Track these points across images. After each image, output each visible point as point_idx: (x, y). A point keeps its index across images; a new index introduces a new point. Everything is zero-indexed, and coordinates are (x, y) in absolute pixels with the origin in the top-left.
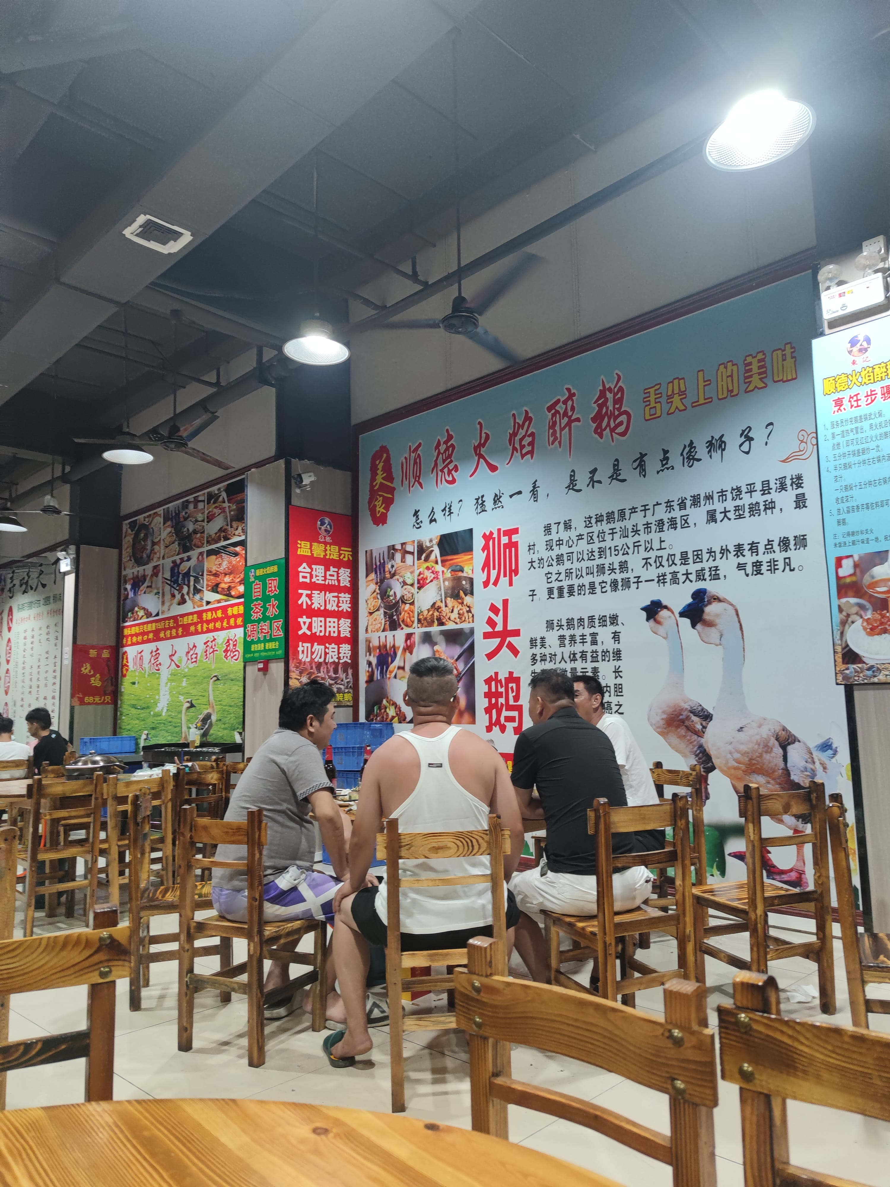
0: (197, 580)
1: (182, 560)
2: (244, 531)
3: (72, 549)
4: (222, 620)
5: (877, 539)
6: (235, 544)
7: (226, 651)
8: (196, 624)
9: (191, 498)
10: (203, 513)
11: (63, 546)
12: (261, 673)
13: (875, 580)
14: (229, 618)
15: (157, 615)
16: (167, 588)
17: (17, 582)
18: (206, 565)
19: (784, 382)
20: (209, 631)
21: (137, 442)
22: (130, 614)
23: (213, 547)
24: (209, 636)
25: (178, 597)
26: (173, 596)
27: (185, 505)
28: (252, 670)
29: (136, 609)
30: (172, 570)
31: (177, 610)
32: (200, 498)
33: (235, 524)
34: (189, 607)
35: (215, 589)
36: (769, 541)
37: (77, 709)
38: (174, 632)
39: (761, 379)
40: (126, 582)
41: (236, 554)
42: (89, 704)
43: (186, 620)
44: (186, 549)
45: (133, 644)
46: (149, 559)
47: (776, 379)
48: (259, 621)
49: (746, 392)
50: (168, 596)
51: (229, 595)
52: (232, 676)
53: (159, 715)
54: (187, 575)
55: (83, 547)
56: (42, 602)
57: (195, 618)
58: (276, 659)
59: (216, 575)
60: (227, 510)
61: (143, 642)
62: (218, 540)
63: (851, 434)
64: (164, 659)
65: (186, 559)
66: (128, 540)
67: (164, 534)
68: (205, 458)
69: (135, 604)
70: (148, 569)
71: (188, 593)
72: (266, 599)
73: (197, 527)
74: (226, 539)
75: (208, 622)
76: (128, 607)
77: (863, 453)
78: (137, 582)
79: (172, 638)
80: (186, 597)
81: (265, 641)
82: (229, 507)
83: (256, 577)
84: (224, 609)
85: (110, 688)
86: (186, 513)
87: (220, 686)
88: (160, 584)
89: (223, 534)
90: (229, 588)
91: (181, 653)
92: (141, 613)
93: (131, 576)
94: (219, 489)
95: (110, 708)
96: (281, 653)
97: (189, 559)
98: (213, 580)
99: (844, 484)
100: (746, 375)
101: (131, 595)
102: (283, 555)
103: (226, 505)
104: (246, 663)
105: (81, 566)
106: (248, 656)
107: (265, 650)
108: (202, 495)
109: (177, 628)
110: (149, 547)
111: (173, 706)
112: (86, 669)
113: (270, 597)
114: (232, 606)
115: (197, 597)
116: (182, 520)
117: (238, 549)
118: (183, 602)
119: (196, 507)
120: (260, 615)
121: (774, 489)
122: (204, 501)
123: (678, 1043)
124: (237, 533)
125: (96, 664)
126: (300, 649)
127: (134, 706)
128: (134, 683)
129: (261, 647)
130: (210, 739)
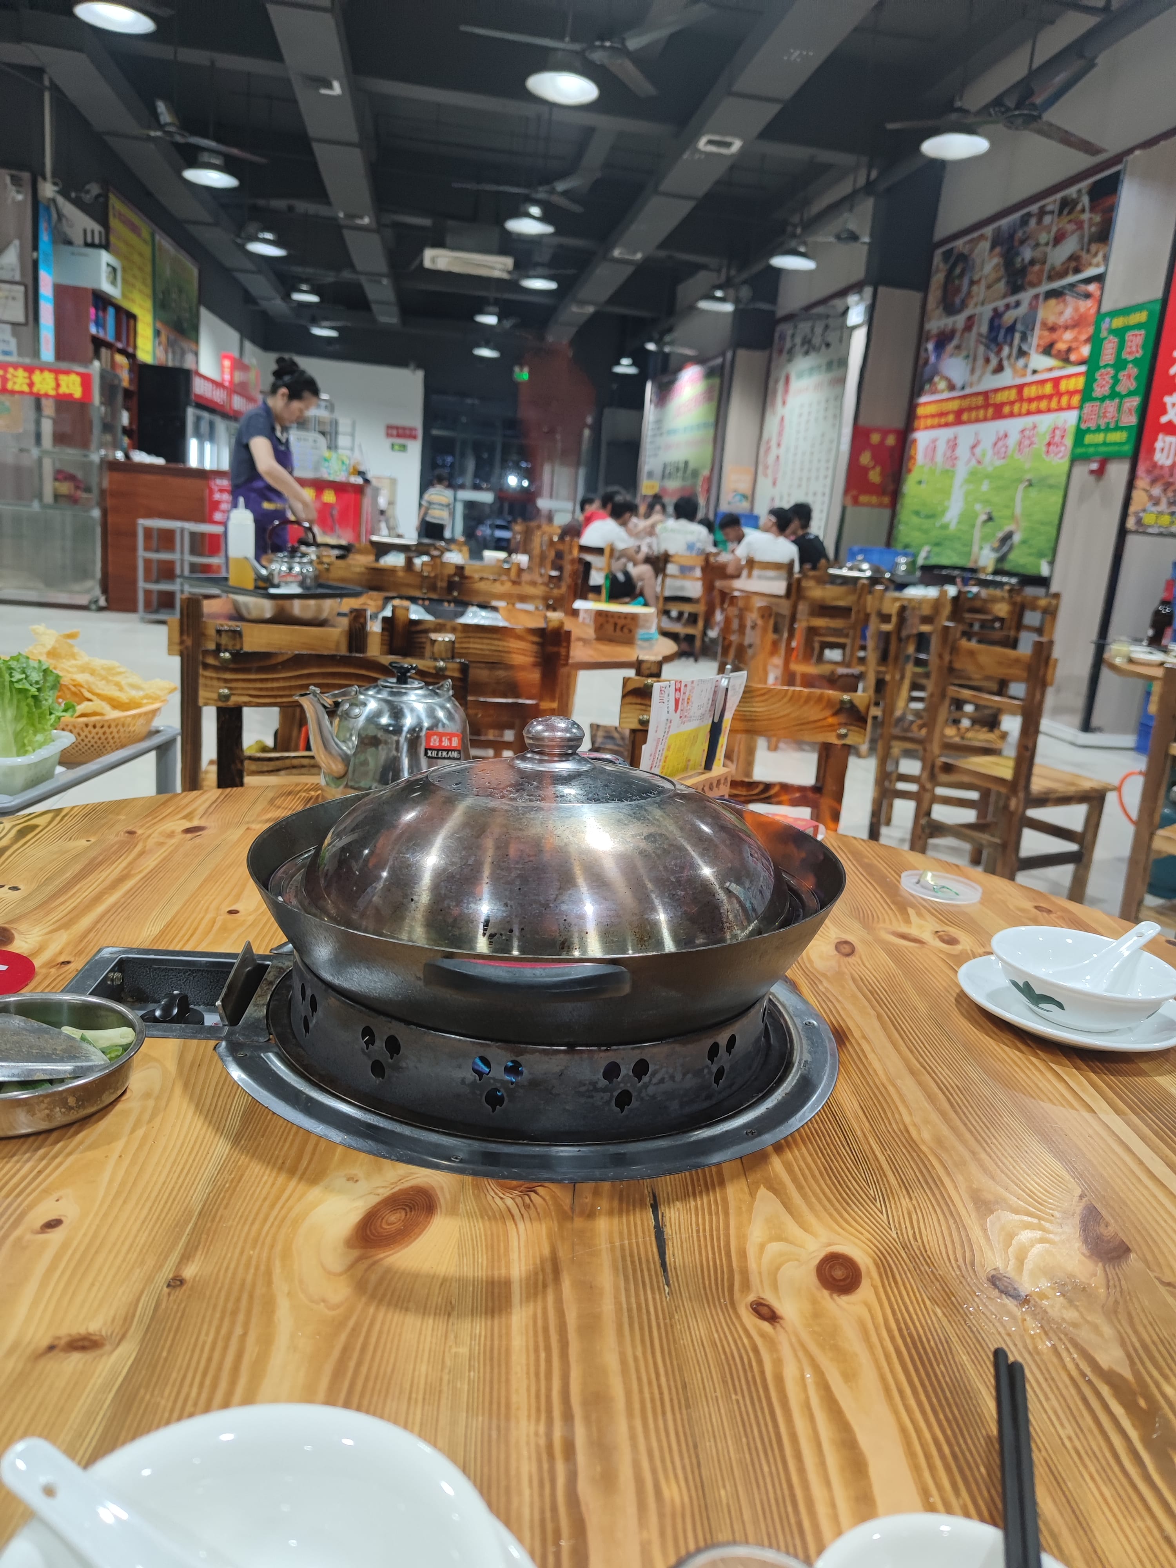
0: (1024, 338)
1: (1008, 307)
2: (1106, 258)
3: (868, 291)
4: (1050, 397)
6: (1088, 281)
7: (1049, 444)
8: (1012, 403)
9: (1034, 208)
10: (1049, 232)
11: (856, 287)
12: (1092, 478)
14: (1060, 395)
15: (963, 388)
16: (981, 349)
17: (798, 340)
18: (1041, 314)
20: (1029, 413)
21: (970, 120)
22: (927, 387)
23: (1056, 285)
24: (1028, 421)
25: (994, 362)
26: (987, 360)
27: (1025, 221)
28: (1081, 472)
29: (936, 379)
30: (992, 321)
31: (990, 382)
32: (1049, 208)
33: (1094, 247)
34: (1007, 378)
35: (1048, 350)
37: (850, 510)
38: (981, 413)
40: (927, 340)
41: (1088, 296)
42: (864, 505)
43: (1000, 397)
44: (1015, 288)
45: (927, 428)
46: (964, 305)
48: (1103, 399)
50: (980, 361)
51: (1066, 361)
52: (1052, 481)
53: (945, 527)
54: (1011, 329)
55: (882, 290)
56: (824, 368)
57: (1013, 394)
58: (1118, 457)
59: (1053, 329)
60: (1086, 226)
61: (940, 426)
62: (1063, 274)
64: (963, 451)
65: (1013, 304)
66: (938, 279)
67: (988, 268)
68: (1067, 139)
69: (936, 372)
70: (960, 320)
71: (1009, 356)
72: (1119, 364)
73: (1038, 254)
74: (1077, 271)
75: (1030, 400)
76: (926, 375)
78: (943, 340)
79: (977, 420)
80: (1005, 363)
81: (1107, 429)
82: (1091, 219)
83: (1112, 331)
84: (1056, 381)
85: (891, 487)
86: (1025, 232)
87: (1033, 493)
88: (972, 343)
89: (1073, 264)
90: (1069, 350)
91: (986, 444)
92: (942, 385)
93: (935, 331)
94: (1079, 191)
95: (887, 513)
96: (1128, 449)
97: (1018, 304)
98: (1048, 337)
101: (932, 359)
102: (1159, 294)
103: (1086, 216)
104: (1074, 460)
105: (876, 315)
106: (1080, 450)
107: (1105, 444)
108: (1052, 203)
109: (986, 406)
110: (965, 288)
111: (967, 518)
112: (865, 459)
113: (1126, 362)
114: (1069, 377)
115: (1021, 362)
116: (1016, 244)
117: (1092, 288)
118: (999, 369)
119: (1040, 221)
120: (1106, 390)
122: (1052, 212)
124: (1095, 261)
125: (878, 452)
126: (1159, 445)
127: (917, 513)
128: (920, 482)
129: (1099, 438)
130: (1007, 566)
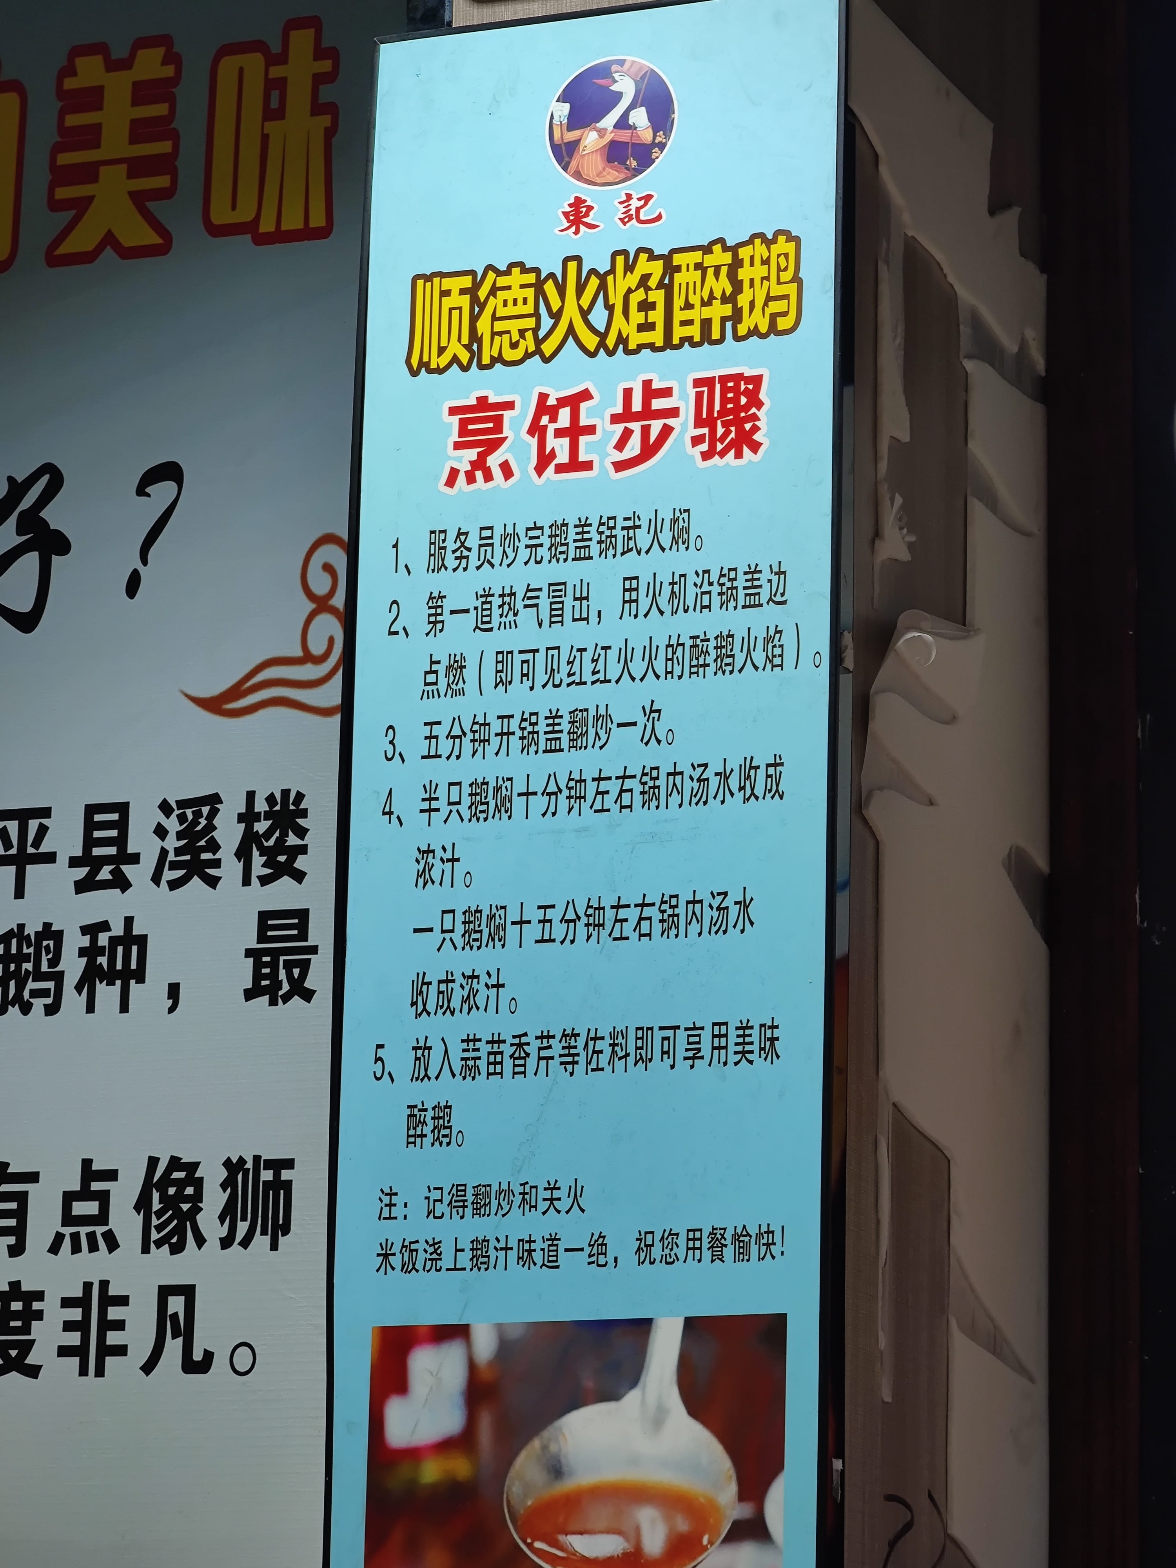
5: (599, 1245)
13: (569, 1485)
19: (261, 240)
36: (88, 1172)
39: (139, 199)
47: (221, 215)
49: (54, 260)
63: (526, 617)
77: (577, 740)
99: (462, 901)
100: (64, 159)
121: (149, 862)
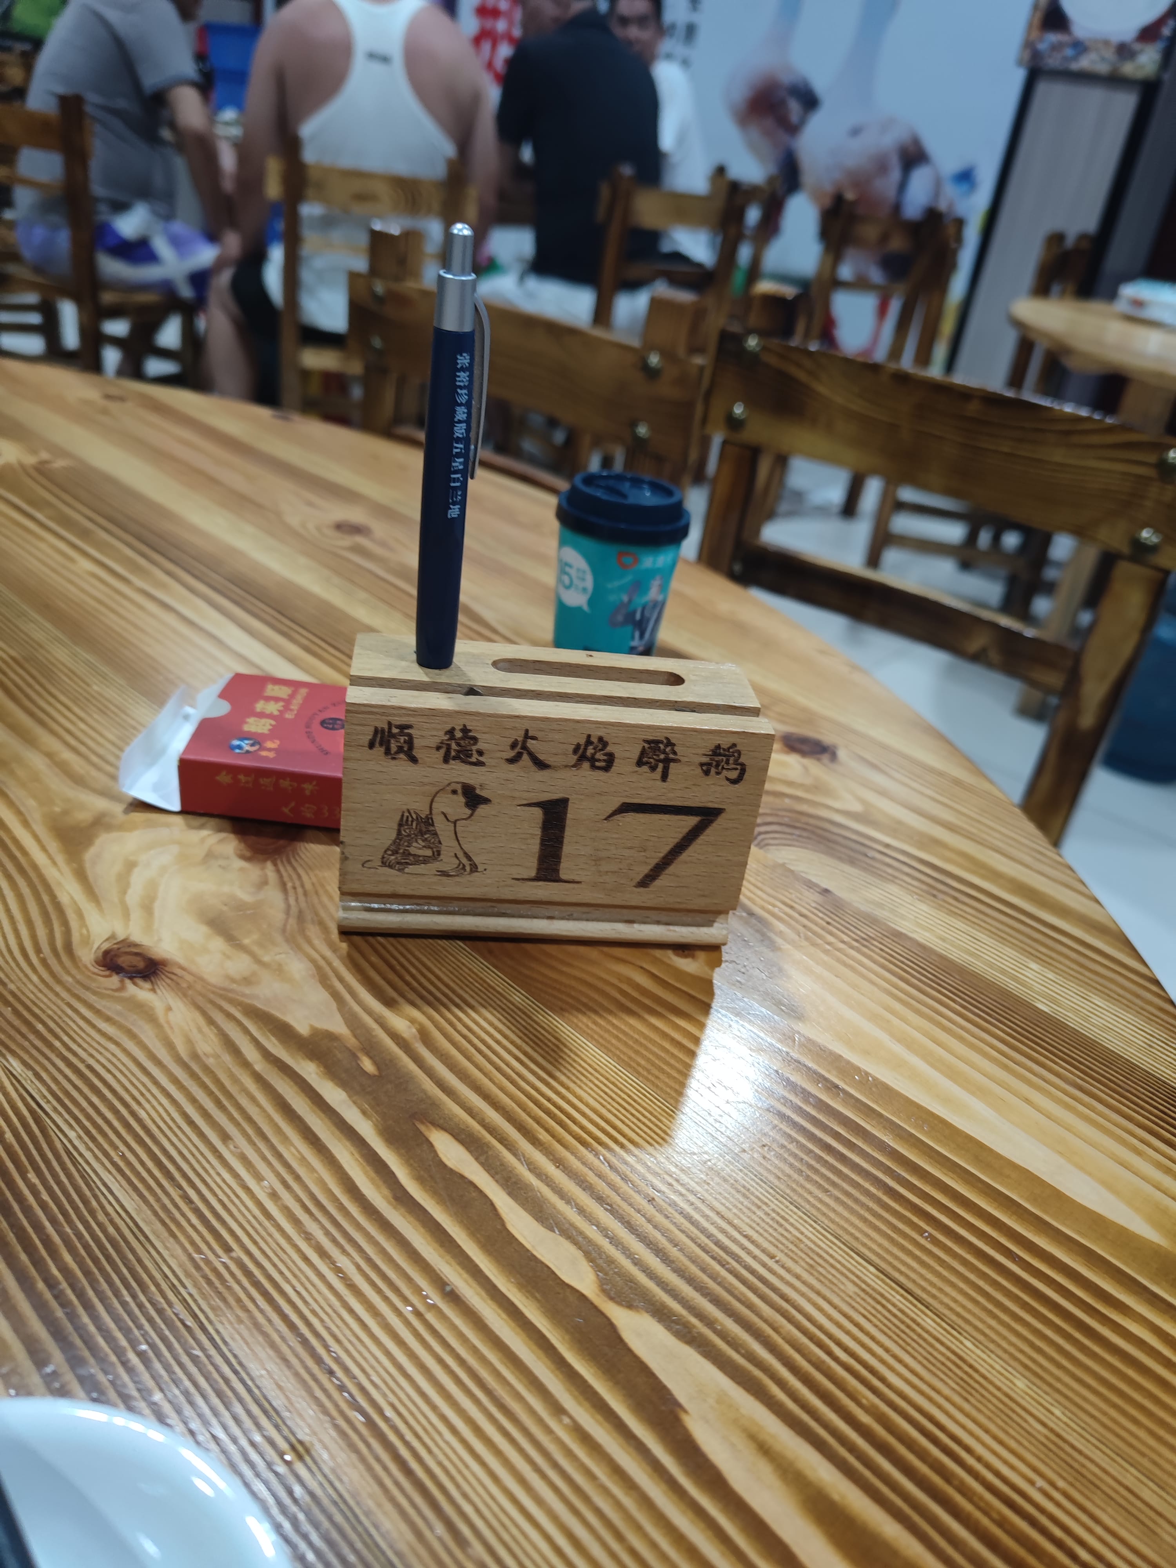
123: (652, 374)
